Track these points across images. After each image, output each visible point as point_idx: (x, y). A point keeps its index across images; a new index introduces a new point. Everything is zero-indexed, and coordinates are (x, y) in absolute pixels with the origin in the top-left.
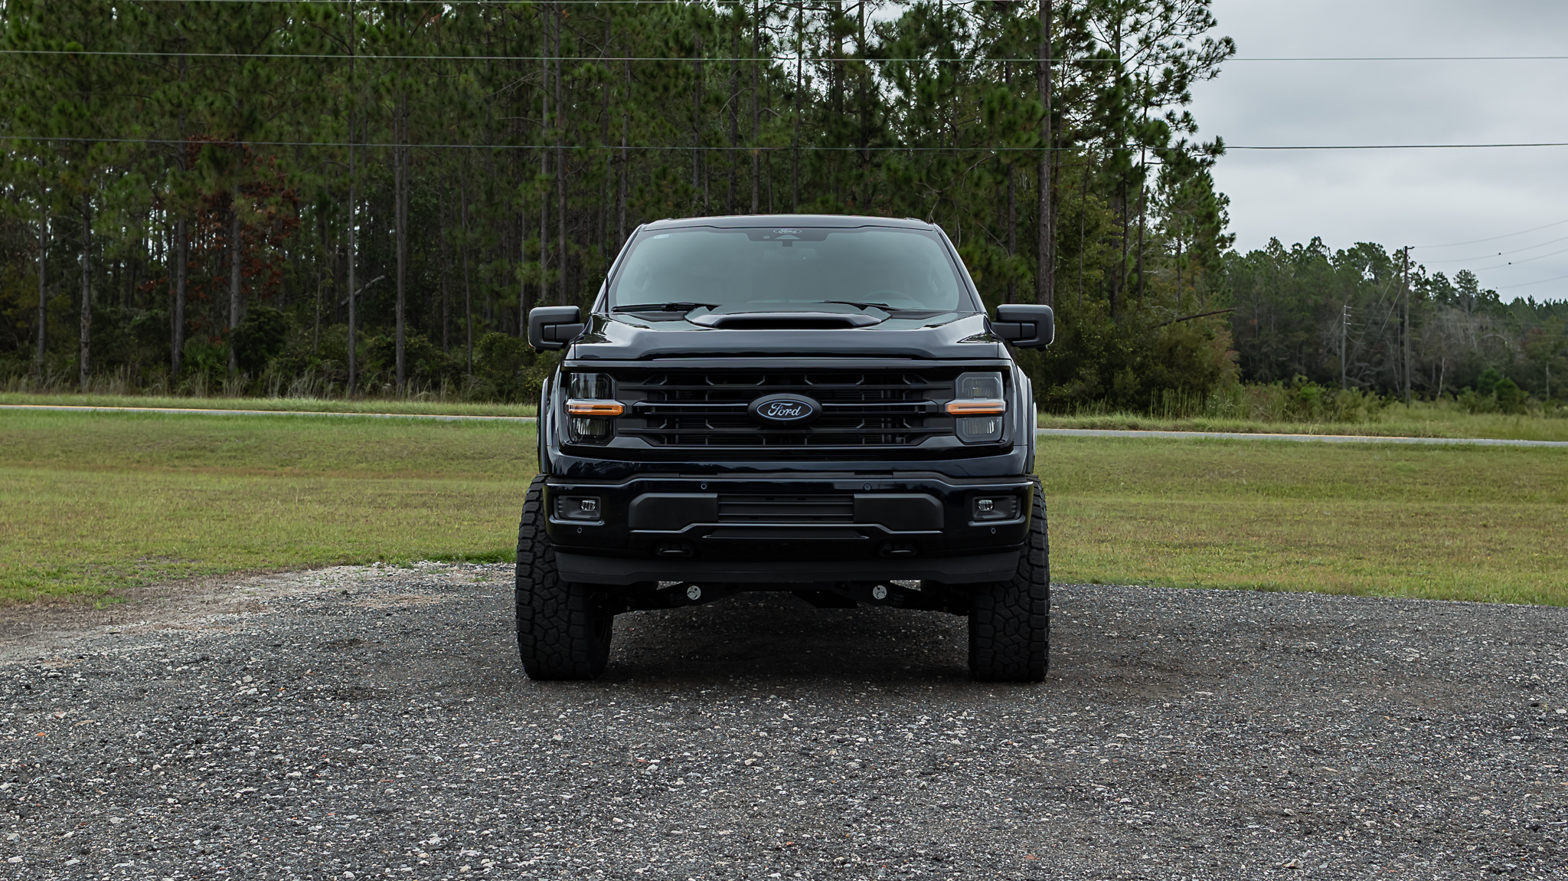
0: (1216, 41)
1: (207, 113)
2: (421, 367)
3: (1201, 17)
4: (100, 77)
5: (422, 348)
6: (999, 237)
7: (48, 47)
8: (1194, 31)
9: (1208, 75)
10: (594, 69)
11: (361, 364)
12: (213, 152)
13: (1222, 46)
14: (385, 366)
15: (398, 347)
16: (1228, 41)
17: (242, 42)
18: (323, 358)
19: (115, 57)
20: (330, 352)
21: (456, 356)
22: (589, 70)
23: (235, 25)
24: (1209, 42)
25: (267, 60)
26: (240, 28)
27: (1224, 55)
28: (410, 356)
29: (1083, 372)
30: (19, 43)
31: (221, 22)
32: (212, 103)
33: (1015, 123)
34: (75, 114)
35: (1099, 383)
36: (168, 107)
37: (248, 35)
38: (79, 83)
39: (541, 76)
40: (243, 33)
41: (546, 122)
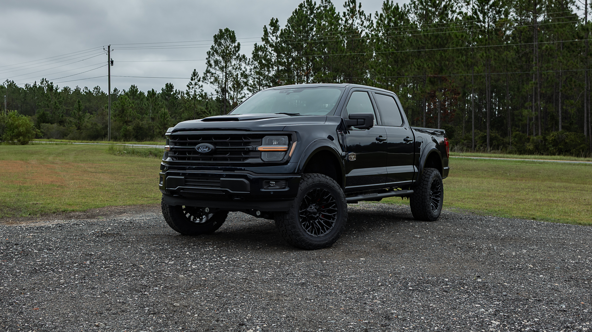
1: (427, 68)
2: (495, 142)
4: (401, 59)
5: (495, 137)
7: (386, 51)
10: (549, 47)
11: (477, 142)
12: (430, 79)
14: (483, 143)
15: (487, 137)
17: (441, 46)
18: (464, 140)
20: (467, 138)
21: (506, 140)
22: (547, 47)
23: (435, 41)
26: (437, 41)
28: (491, 140)
31: (432, 40)
32: (429, 65)
34: (392, 70)
36: (417, 67)
37: (440, 43)
38: (395, 61)
39: (533, 50)
40: (438, 43)
41: (534, 65)
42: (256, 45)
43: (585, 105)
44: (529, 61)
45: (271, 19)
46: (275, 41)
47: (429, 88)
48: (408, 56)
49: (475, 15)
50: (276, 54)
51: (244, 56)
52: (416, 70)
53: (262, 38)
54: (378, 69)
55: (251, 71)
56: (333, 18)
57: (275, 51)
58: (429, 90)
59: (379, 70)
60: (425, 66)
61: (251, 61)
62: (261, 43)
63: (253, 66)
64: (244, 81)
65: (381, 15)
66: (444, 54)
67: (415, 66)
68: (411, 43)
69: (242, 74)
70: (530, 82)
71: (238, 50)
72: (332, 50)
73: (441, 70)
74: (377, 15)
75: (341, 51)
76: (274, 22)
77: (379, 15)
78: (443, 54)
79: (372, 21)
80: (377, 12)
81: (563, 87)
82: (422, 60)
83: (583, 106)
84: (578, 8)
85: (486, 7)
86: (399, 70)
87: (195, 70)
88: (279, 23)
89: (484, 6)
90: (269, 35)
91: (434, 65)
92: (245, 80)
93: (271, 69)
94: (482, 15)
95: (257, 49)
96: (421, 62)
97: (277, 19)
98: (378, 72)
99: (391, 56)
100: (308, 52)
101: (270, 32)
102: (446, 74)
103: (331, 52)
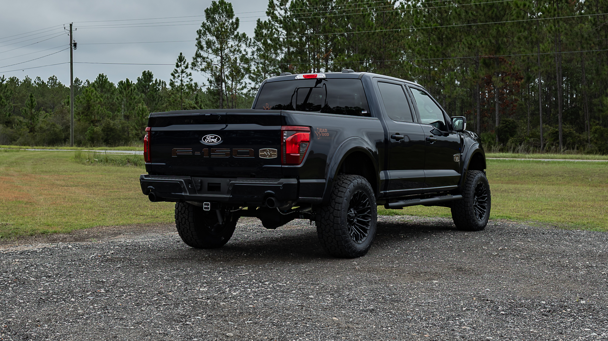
1: (480, 46)
2: (569, 140)
4: (446, 36)
5: (570, 133)
7: (427, 26)
11: (546, 140)
12: (484, 61)
14: (554, 140)
15: (560, 133)
17: (498, 18)
18: (530, 138)
19: (451, 28)
20: (533, 135)
21: (584, 136)
23: (490, 13)
26: (492, 13)
28: (565, 136)
30: (418, 26)
31: (486, 11)
32: (482, 42)
34: (436, 50)
36: (467, 45)
37: (496, 15)
38: (439, 39)
40: (494, 15)
42: (259, 21)
46: (284, 15)
47: (484, 72)
48: (456, 31)
50: (285, 32)
51: (244, 35)
52: (467, 49)
53: (267, 12)
54: (417, 49)
55: (253, 55)
57: (283, 28)
58: (483, 74)
59: (419, 50)
60: (478, 44)
61: (253, 41)
62: (265, 19)
63: (256, 47)
64: (244, 67)
66: (502, 28)
67: (465, 45)
68: (459, 15)
69: (241, 60)
71: (237, 27)
72: (358, 26)
73: (498, 49)
75: (369, 26)
78: (500, 29)
82: (474, 36)
86: (444, 50)
87: (181, 54)
90: (276, 7)
91: (489, 43)
92: (246, 66)
93: (279, 51)
95: (260, 25)
96: (473, 39)
98: (418, 53)
99: (433, 33)
100: (327, 29)
101: (277, 5)
102: (504, 54)
103: (357, 28)
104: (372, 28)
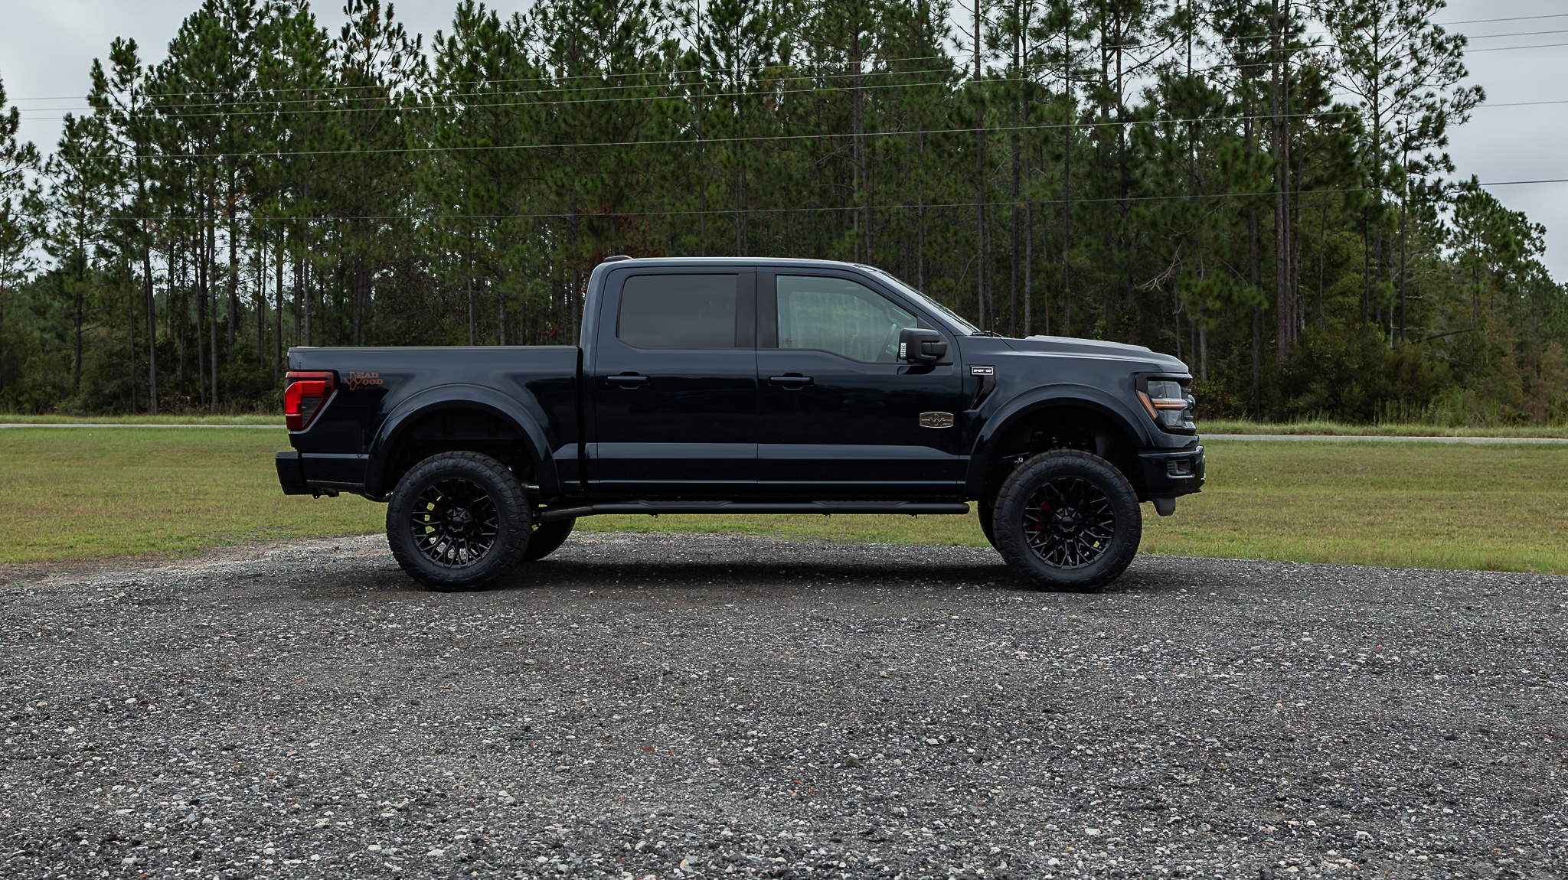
0: (1467, 90)
1: (582, 191)
3: (1454, 69)
4: (508, 166)
6: (1241, 271)
7: (466, 144)
8: (1447, 81)
9: (1460, 120)
10: (891, 142)
12: (591, 221)
13: (1473, 94)
16: (1478, 90)
17: (617, 134)
19: (518, 150)
22: (887, 142)
23: (603, 121)
24: (1460, 91)
25: (632, 146)
26: (608, 122)
27: (1475, 101)
29: (1313, 386)
30: (446, 143)
31: (594, 116)
32: (586, 184)
33: (1246, 172)
34: (485, 197)
35: (1330, 396)
36: (554, 188)
37: (615, 127)
38: (492, 172)
39: (852, 149)
40: (611, 126)
41: (856, 187)
42: (69, 119)
43: (980, 290)
44: (842, 177)
45: (114, 40)
46: (130, 106)
47: (589, 246)
48: (530, 157)
49: (705, 53)
50: (132, 144)
51: (31, 147)
52: (553, 197)
53: (89, 98)
54: (445, 194)
55: (54, 193)
56: (308, 44)
57: (127, 134)
58: (588, 251)
59: (449, 196)
60: (578, 186)
61: (55, 162)
62: (86, 113)
63: (62, 177)
64: (29, 223)
65: (452, 42)
66: (627, 154)
67: (550, 187)
68: (538, 123)
69: (25, 203)
70: (847, 233)
71: (13, 131)
72: (310, 137)
73: (619, 199)
74: (442, 43)
75: (336, 139)
76: (124, 48)
77: (446, 43)
78: (623, 157)
79: (424, 57)
80: (440, 32)
81: (927, 245)
82: (568, 169)
83: (976, 294)
84: (959, 46)
85: (733, 33)
86: (504, 195)
88: (138, 53)
89: (728, 29)
90: (111, 86)
91: (600, 186)
92: (34, 220)
93: (118, 188)
94: (723, 55)
95: (74, 128)
96: (566, 174)
97: (132, 41)
98: (446, 202)
99: (480, 157)
100: (236, 140)
101: (113, 80)
102: (631, 210)
103: (307, 143)
104: (341, 143)
